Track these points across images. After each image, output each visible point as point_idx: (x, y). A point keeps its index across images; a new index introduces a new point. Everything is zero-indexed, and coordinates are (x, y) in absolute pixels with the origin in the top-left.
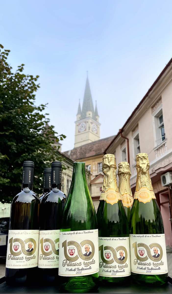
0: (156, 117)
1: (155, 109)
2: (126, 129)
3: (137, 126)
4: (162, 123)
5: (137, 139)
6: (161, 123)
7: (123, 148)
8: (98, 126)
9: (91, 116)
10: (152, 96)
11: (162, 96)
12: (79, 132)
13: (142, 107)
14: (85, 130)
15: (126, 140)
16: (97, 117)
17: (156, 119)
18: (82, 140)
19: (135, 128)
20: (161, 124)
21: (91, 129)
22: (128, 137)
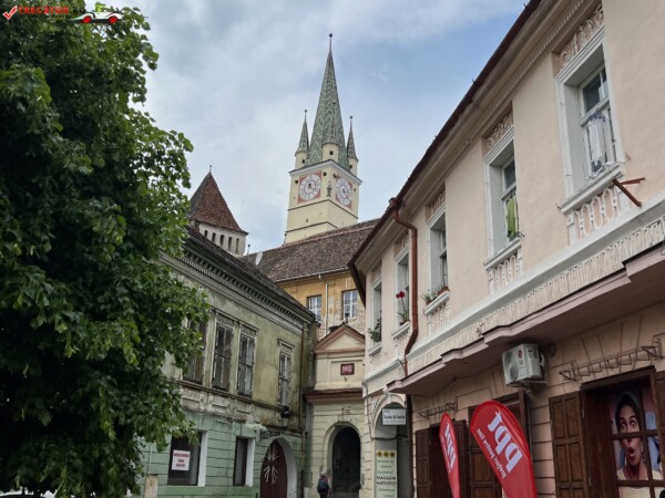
0: (496, 165)
1: (493, 143)
2: (408, 200)
3: (442, 191)
4: (512, 186)
5: (440, 229)
6: (508, 185)
7: (401, 255)
8: (354, 186)
9: (335, 157)
10: (484, 103)
11: (514, 103)
12: (300, 200)
13: (454, 135)
14: (318, 195)
15: (410, 231)
16: (352, 162)
17: (496, 175)
18: (309, 224)
19: (435, 196)
20: (509, 190)
21: (333, 193)
22: (414, 224)
